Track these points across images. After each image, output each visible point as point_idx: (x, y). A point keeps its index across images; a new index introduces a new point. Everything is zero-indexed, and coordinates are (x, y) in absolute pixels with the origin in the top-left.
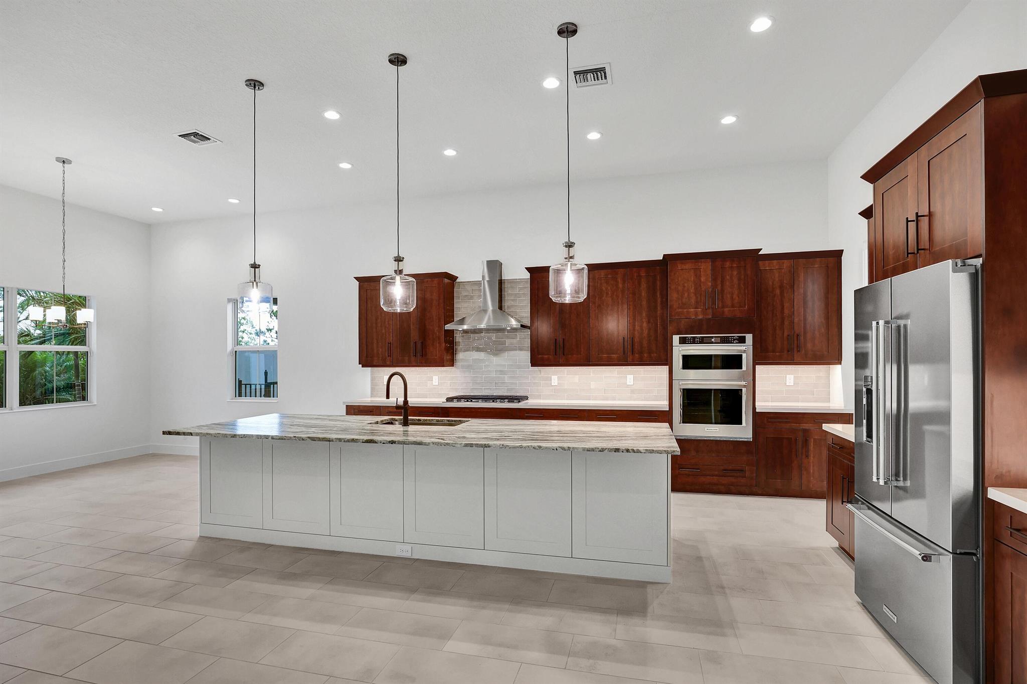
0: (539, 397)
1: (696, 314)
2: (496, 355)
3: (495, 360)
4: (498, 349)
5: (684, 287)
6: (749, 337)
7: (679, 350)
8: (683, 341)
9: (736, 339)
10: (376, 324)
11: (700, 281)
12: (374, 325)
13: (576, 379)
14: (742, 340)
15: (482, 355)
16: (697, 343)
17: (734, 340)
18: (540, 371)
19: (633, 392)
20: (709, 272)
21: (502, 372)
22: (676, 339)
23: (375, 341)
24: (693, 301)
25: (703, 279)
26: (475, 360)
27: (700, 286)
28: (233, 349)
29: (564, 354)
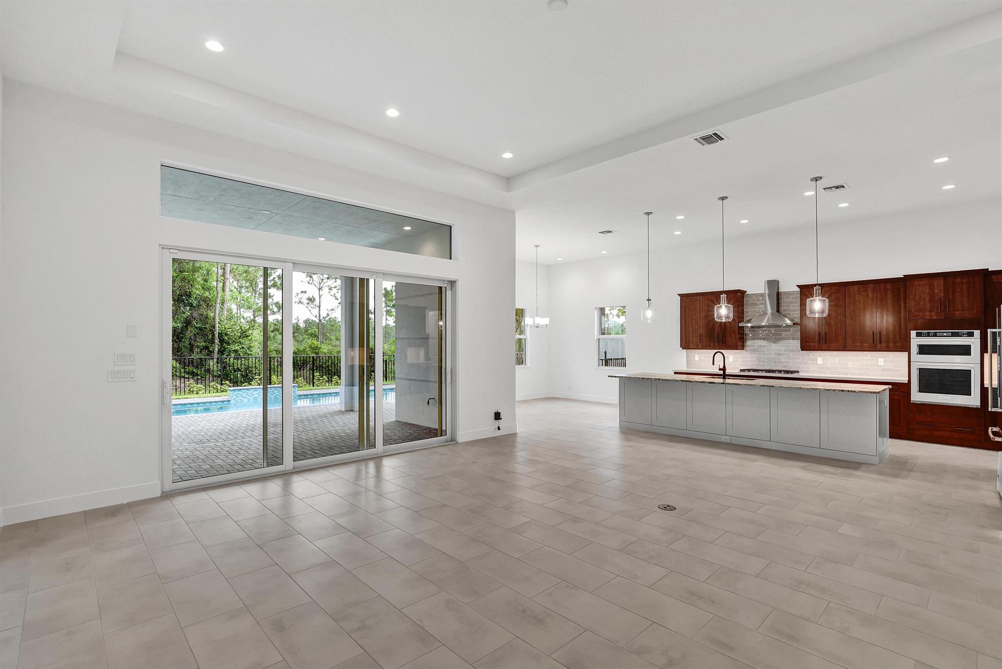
0: (808, 372)
1: (931, 316)
2: (775, 342)
3: (774, 346)
4: (777, 339)
5: (921, 297)
6: (977, 333)
7: (915, 341)
8: (918, 335)
9: (965, 334)
10: (692, 323)
11: (934, 292)
12: (691, 323)
13: (837, 360)
14: (971, 335)
15: (763, 343)
16: (931, 336)
17: (964, 334)
18: (808, 354)
19: (883, 370)
20: (942, 286)
21: (779, 354)
22: (913, 333)
23: (691, 333)
24: (928, 306)
25: (936, 291)
26: (760, 346)
27: (935, 296)
28: (597, 338)
29: (826, 343)
